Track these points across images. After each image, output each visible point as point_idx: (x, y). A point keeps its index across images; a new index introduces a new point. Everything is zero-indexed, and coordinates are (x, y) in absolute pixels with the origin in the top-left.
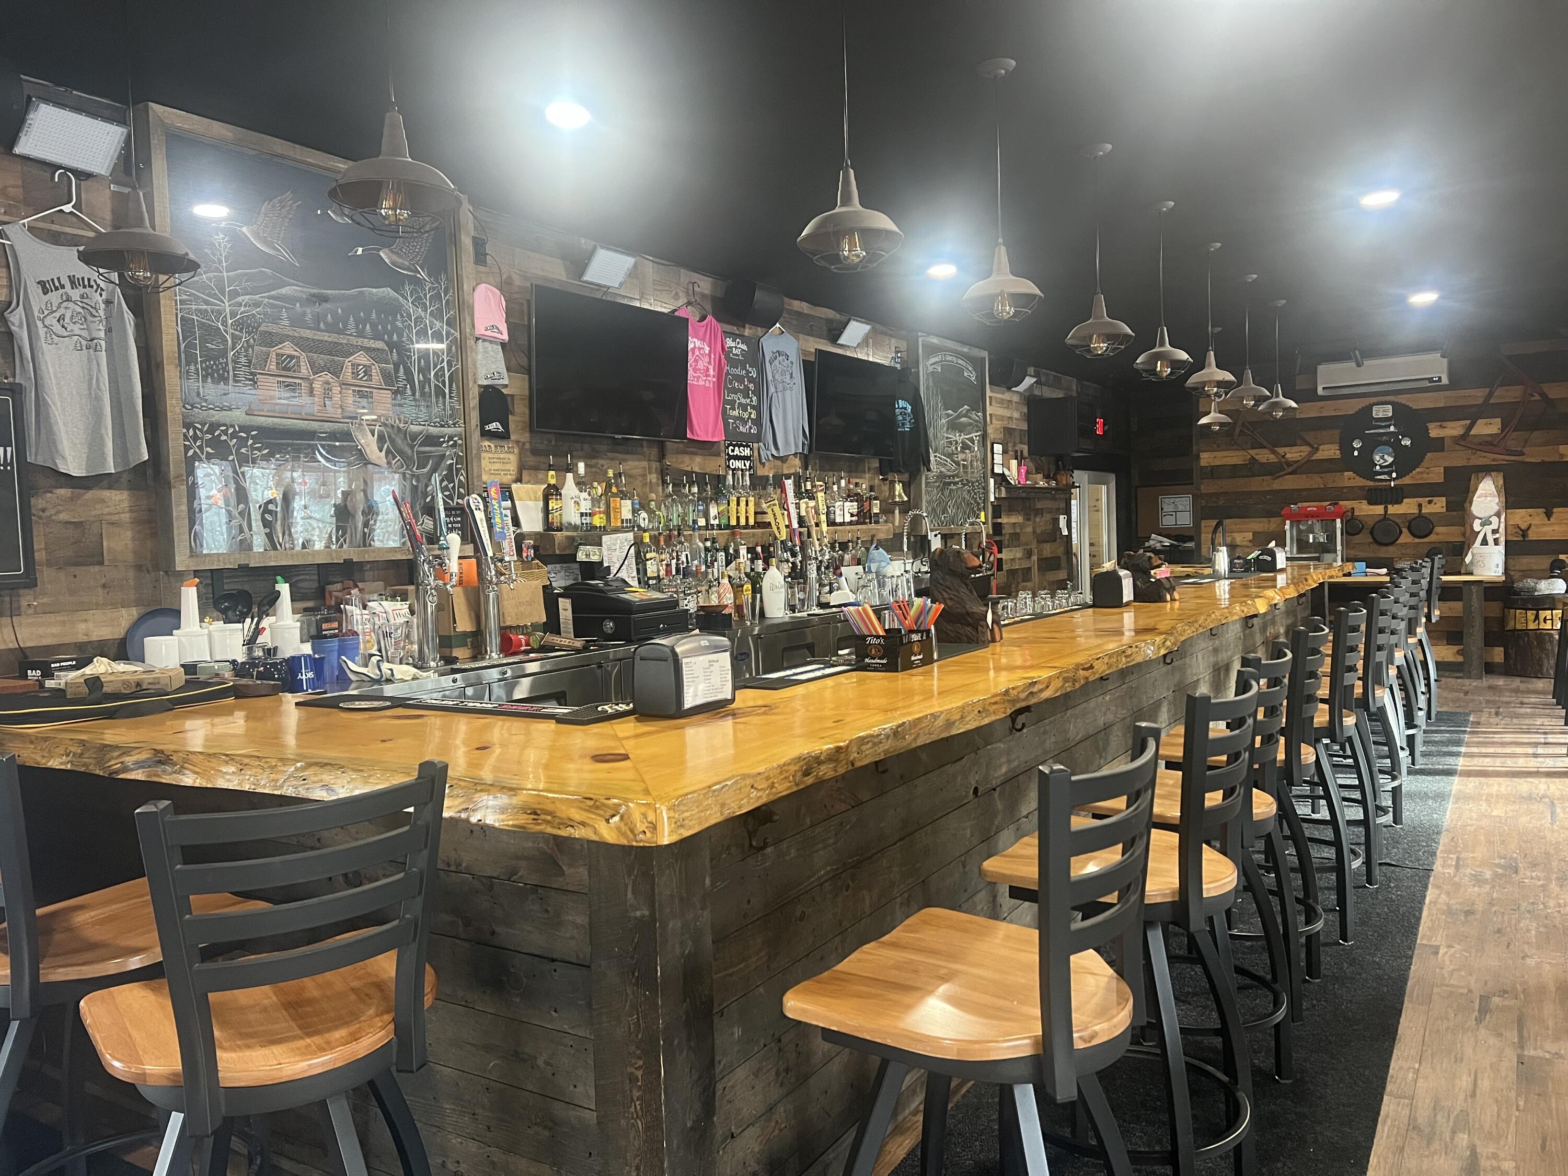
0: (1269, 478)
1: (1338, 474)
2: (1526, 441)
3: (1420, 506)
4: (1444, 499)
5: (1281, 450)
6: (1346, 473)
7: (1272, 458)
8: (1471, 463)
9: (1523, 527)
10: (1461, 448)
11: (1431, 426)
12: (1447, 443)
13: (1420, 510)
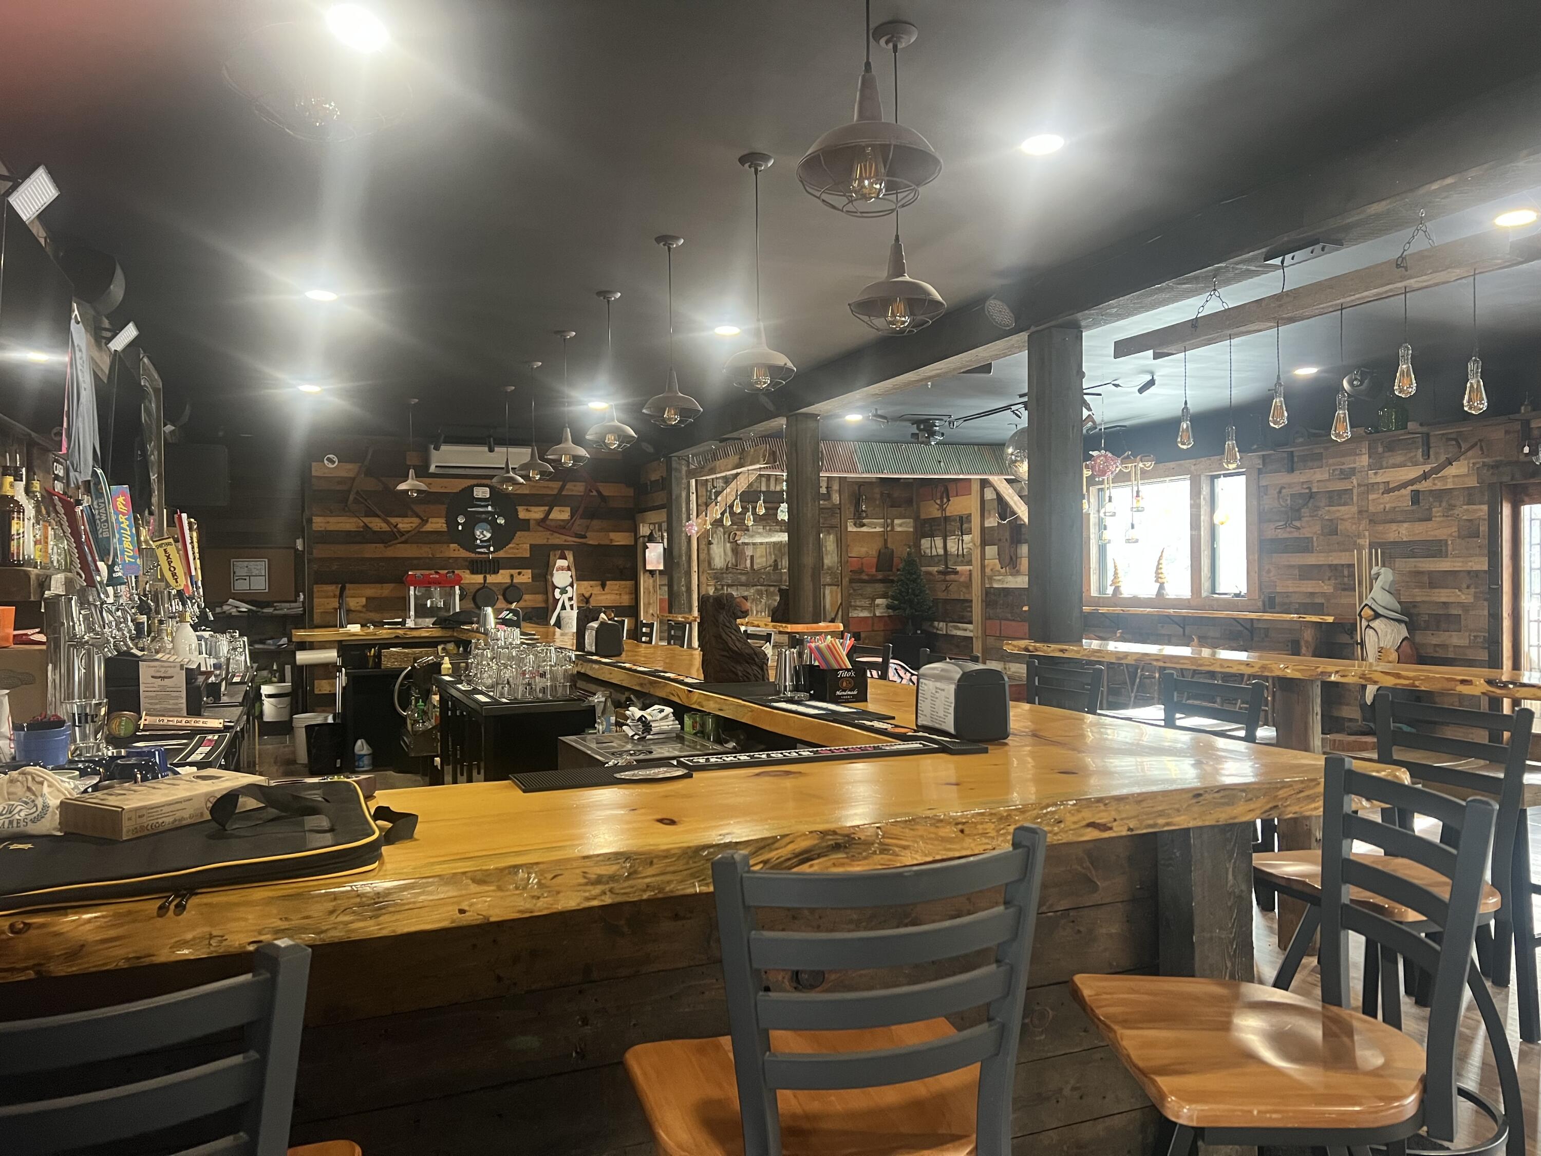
0: (382, 545)
1: (445, 546)
2: (588, 527)
3: (512, 576)
4: (530, 571)
5: (393, 520)
6: (452, 545)
7: (385, 527)
8: (551, 542)
9: (587, 595)
10: (541, 529)
11: (520, 509)
12: (532, 522)
13: (512, 580)
